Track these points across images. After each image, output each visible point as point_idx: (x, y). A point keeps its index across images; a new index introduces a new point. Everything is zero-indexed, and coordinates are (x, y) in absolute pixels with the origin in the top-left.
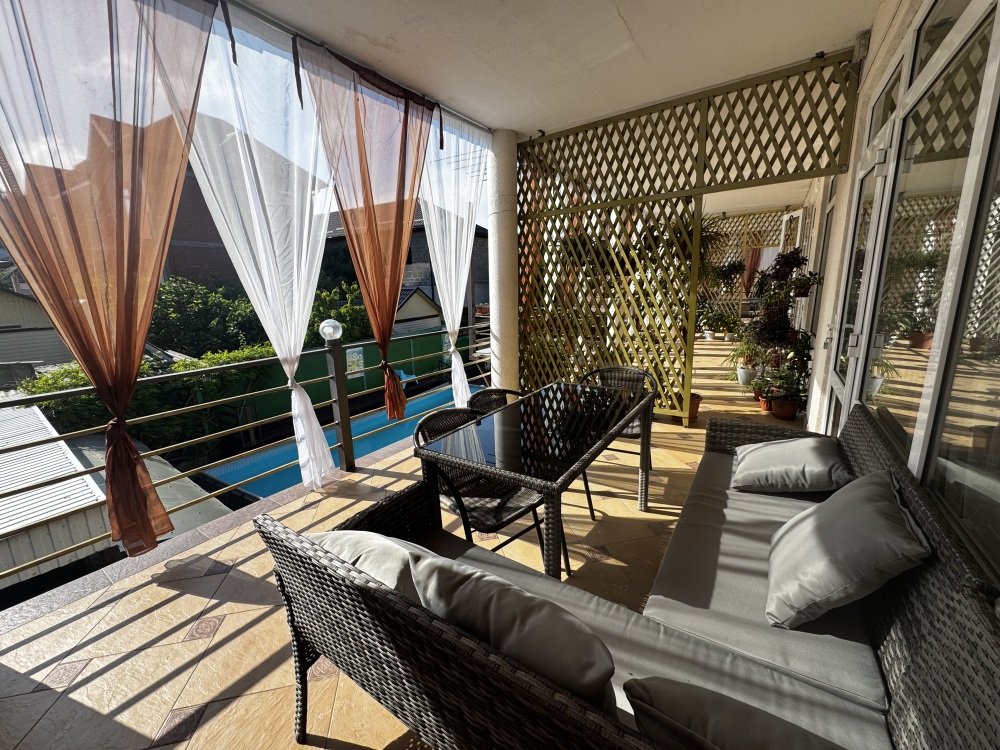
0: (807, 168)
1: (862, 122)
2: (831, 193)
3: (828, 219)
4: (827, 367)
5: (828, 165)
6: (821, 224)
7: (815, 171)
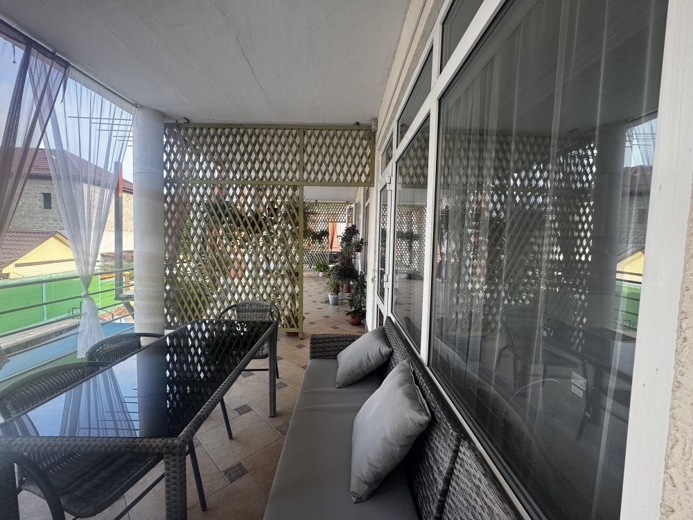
0: (356, 180)
1: (378, 163)
2: (367, 195)
3: (367, 209)
4: (374, 294)
5: (366, 181)
6: (364, 213)
7: (359, 183)
